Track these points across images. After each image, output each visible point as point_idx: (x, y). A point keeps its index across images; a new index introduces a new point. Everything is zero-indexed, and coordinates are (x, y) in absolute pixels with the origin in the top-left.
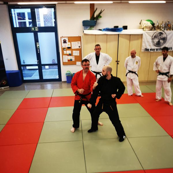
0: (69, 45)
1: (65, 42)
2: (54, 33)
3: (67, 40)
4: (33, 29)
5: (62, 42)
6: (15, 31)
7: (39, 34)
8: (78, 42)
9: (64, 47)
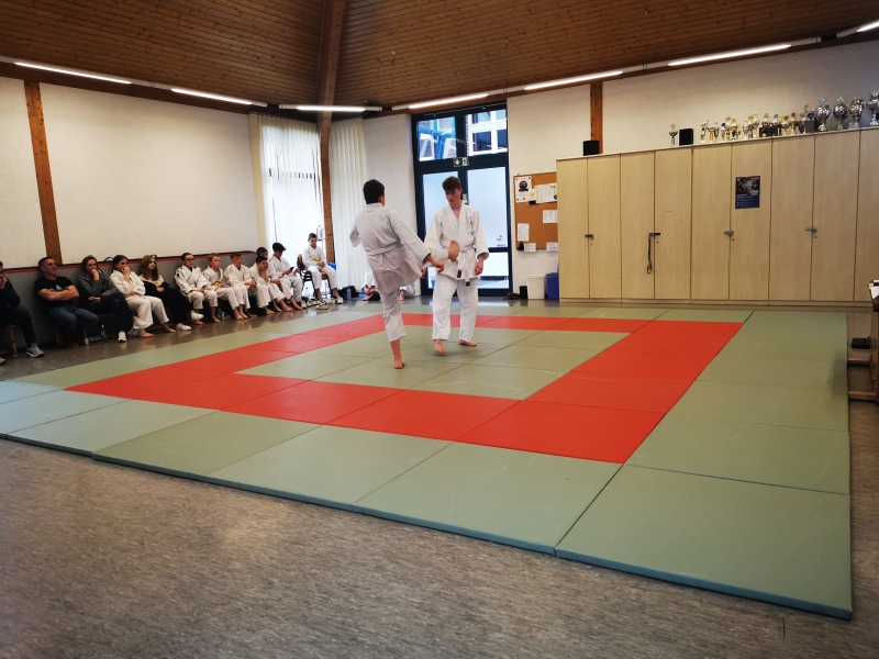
0: (532, 195)
1: (523, 187)
2: (504, 168)
3: (529, 182)
4: (457, 163)
5: (518, 188)
6: (420, 170)
7: (469, 172)
8: (552, 184)
9: (521, 200)
